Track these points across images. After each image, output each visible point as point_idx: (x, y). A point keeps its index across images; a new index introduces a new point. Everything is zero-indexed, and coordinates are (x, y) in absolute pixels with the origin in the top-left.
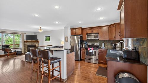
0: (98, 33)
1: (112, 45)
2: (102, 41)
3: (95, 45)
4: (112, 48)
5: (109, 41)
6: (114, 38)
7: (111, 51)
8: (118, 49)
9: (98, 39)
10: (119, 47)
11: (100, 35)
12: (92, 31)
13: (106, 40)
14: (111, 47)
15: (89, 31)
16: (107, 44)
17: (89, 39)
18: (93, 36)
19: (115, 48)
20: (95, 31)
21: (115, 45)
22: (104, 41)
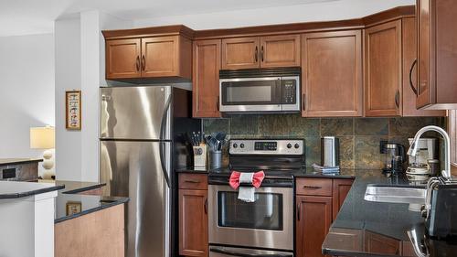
0: (297, 71)
1: (383, 149)
2: (325, 121)
3: (281, 148)
4: (385, 171)
5: (364, 123)
6: (391, 103)
7: (371, 189)
8: (417, 173)
9: (296, 107)
10: (424, 166)
11: (308, 84)
12: (259, 55)
13: (349, 120)
14: (376, 163)
15: (240, 55)
16: (353, 142)
17: (242, 108)
18: (266, 92)
19: (398, 173)
20: (276, 55)
21: (403, 149)
22: (335, 125)
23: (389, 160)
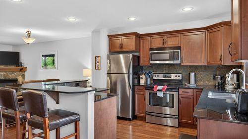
0: (179, 48)
1: (215, 78)
2: (191, 67)
3: (173, 77)
4: (215, 86)
5: (206, 68)
6: (218, 60)
7: (210, 93)
8: (229, 87)
9: (179, 62)
10: (232, 85)
11: (183, 53)
12: (165, 42)
13: (200, 66)
14: (212, 83)
15: (157, 43)
16: (202, 75)
17: (158, 62)
18: (167, 56)
19: (221, 87)
20: (171, 42)
21: (223, 78)
22: (195, 68)
23: (217, 82)
